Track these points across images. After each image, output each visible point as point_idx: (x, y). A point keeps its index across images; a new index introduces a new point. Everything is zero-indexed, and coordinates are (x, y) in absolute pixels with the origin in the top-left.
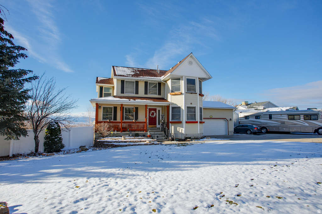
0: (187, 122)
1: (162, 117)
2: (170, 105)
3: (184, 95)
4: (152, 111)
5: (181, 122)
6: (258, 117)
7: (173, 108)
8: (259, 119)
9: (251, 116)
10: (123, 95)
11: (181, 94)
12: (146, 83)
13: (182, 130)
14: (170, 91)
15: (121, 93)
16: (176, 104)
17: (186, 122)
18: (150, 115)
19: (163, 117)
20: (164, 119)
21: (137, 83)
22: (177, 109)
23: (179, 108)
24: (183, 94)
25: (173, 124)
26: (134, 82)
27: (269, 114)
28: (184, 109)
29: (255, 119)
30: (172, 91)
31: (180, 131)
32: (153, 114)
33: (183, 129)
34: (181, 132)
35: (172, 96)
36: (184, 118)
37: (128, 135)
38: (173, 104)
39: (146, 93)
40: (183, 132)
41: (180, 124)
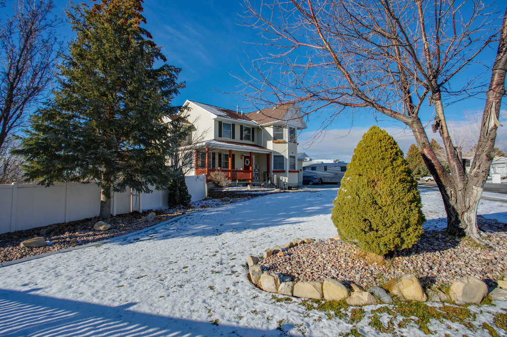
0: (290, 172)
2: (272, 153)
3: (287, 144)
5: (284, 172)
6: (314, 168)
7: (275, 156)
8: (315, 170)
10: (220, 139)
11: (285, 142)
12: (241, 126)
13: (285, 179)
14: (272, 139)
15: (219, 137)
16: (278, 153)
19: (257, 166)
20: (258, 168)
21: (234, 125)
22: (279, 158)
23: (283, 156)
24: (287, 142)
25: (275, 173)
26: (230, 125)
27: (325, 166)
28: (287, 158)
29: (312, 170)
30: (275, 139)
31: (284, 181)
32: (247, 162)
33: (287, 178)
35: (274, 144)
36: (287, 167)
37: (242, 185)
38: (275, 152)
39: (241, 138)
40: (287, 181)
41: (283, 173)
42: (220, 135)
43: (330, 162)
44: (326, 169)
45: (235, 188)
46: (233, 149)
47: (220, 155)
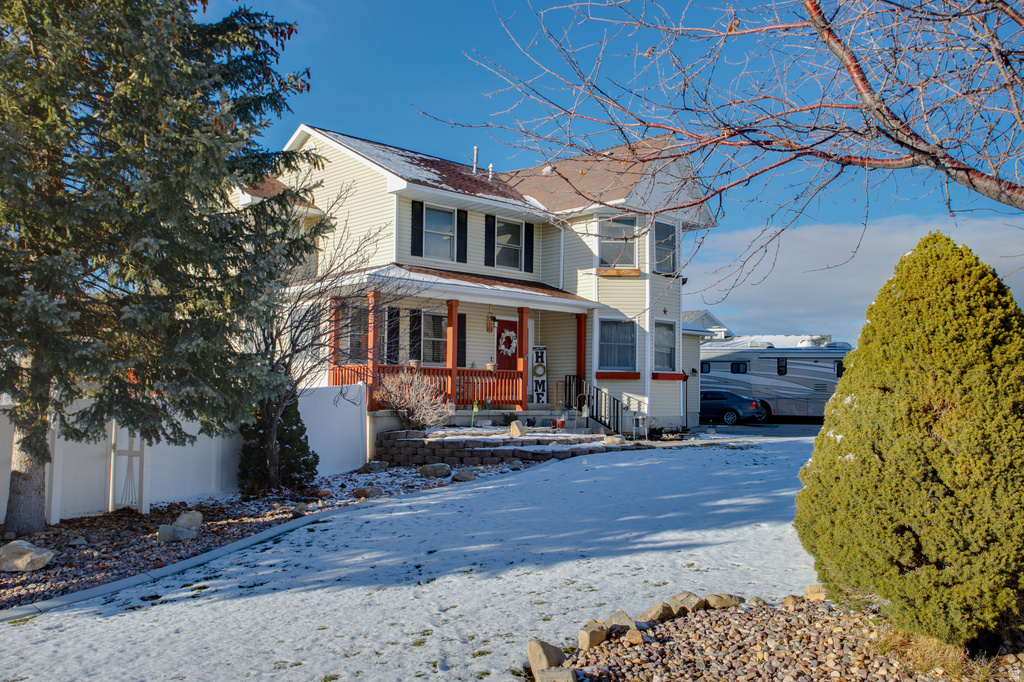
0: (655, 376)
1: (537, 357)
2: (596, 312)
3: (647, 281)
4: (508, 333)
5: (636, 376)
6: (742, 366)
7: (603, 323)
8: (745, 373)
9: (718, 361)
10: (417, 261)
11: (640, 275)
12: (490, 220)
13: (639, 403)
14: (596, 262)
15: (413, 254)
16: (616, 311)
17: (653, 374)
18: (503, 347)
19: (542, 357)
20: (545, 364)
21: (463, 215)
22: (620, 330)
23: (632, 324)
24: (645, 275)
25: (606, 382)
26: (451, 213)
27: (778, 359)
28: (647, 329)
29: (732, 372)
30: (604, 262)
31: (634, 407)
32: (508, 342)
33: (646, 400)
34: (636, 410)
35: (601, 279)
36: (646, 362)
37: (490, 422)
38: (606, 308)
39: (489, 261)
40: (645, 409)
41: (632, 383)
42: (417, 250)
43: (799, 345)
44: (782, 370)
45: (466, 430)
46: (461, 298)
47: (415, 318)
